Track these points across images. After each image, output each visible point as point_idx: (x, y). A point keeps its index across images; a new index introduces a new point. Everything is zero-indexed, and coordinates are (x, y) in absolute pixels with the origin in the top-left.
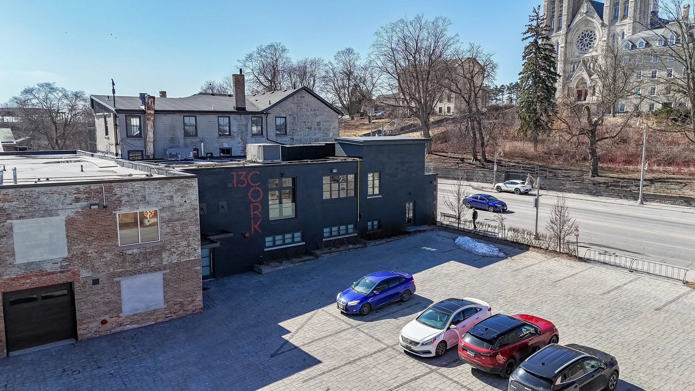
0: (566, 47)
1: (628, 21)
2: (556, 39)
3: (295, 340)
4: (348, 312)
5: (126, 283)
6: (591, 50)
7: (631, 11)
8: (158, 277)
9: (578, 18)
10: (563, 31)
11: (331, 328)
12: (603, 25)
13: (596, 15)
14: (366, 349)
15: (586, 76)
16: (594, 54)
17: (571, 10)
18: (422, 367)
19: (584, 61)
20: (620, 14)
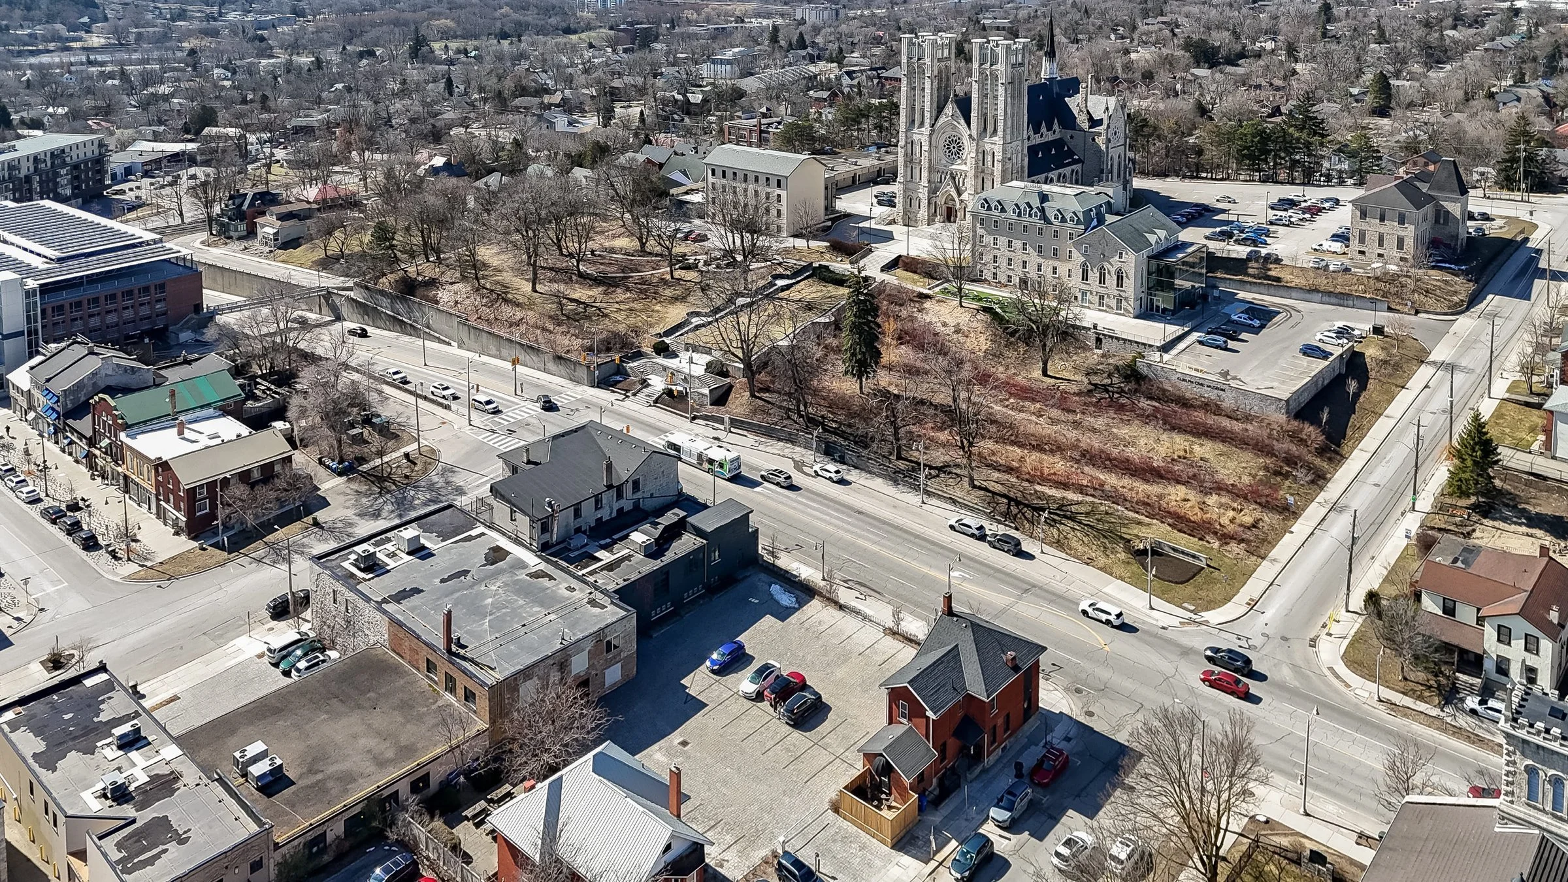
0: (930, 151)
1: (998, 139)
2: (919, 137)
3: (692, 692)
4: (713, 672)
5: (607, 672)
6: (959, 161)
7: (1000, 129)
8: (619, 665)
9: (942, 120)
10: (926, 130)
11: (707, 682)
12: (970, 136)
13: (962, 122)
14: (725, 696)
15: (954, 194)
16: (963, 167)
17: (935, 105)
18: (750, 704)
19: (952, 174)
20: (990, 129)
